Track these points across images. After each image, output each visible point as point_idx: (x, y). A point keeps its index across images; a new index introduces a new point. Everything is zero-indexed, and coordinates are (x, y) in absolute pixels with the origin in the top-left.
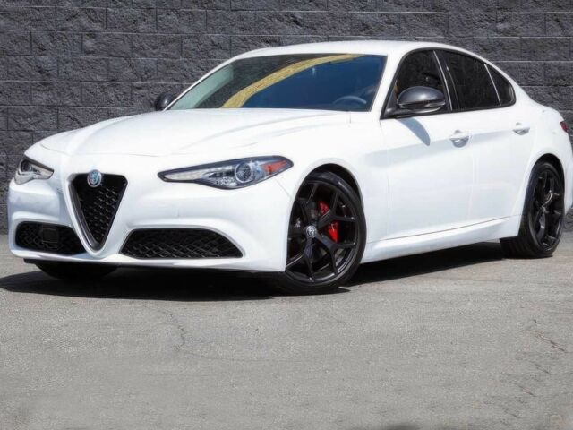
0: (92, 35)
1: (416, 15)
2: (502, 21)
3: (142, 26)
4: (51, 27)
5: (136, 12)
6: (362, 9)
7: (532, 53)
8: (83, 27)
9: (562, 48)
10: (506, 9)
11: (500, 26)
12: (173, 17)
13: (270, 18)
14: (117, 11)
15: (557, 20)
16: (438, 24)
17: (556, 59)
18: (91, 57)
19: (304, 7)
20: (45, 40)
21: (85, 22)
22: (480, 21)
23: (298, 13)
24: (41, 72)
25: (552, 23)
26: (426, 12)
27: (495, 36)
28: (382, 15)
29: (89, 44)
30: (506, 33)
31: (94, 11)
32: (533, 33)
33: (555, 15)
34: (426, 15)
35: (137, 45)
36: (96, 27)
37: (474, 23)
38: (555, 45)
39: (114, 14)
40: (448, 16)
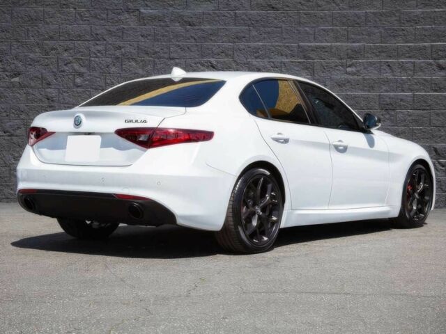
0: (81, 75)
1: (292, 62)
2: (350, 66)
3: (113, 69)
4: (55, 70)
5: (109, 60)
6: (256, 58)
7: (371, 88)
8: (75, 70)
9: (391, 84)
10: (353, 58)
11: (349, 69)
12: (133, 63)
13: (195, 64)
14: (97, 59)
15: (389, 66)
16: (307, 68)
17: (387, 91)
18: (80, 90)
19: (218, 57)
20: (51, 78)
21: (76, 66)
22: (336, 66)
23: (213, 61)
24: (48, 99)
25: (385, 67)
26: (299, 60)
27: (346, 76)
28: (269, 62)
29: (78, 80)
30: (353, 74)
31: (82, 59)
32: (373, 75)
33: (387, 62)
34: (299, 62)
35: (108, 81)
36: (83, 70)
37: (332, 68)
38: (387, 81)
39: (95, 61)
40: (314, 63)
